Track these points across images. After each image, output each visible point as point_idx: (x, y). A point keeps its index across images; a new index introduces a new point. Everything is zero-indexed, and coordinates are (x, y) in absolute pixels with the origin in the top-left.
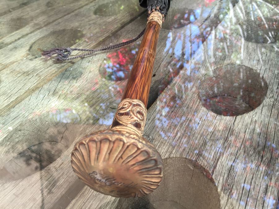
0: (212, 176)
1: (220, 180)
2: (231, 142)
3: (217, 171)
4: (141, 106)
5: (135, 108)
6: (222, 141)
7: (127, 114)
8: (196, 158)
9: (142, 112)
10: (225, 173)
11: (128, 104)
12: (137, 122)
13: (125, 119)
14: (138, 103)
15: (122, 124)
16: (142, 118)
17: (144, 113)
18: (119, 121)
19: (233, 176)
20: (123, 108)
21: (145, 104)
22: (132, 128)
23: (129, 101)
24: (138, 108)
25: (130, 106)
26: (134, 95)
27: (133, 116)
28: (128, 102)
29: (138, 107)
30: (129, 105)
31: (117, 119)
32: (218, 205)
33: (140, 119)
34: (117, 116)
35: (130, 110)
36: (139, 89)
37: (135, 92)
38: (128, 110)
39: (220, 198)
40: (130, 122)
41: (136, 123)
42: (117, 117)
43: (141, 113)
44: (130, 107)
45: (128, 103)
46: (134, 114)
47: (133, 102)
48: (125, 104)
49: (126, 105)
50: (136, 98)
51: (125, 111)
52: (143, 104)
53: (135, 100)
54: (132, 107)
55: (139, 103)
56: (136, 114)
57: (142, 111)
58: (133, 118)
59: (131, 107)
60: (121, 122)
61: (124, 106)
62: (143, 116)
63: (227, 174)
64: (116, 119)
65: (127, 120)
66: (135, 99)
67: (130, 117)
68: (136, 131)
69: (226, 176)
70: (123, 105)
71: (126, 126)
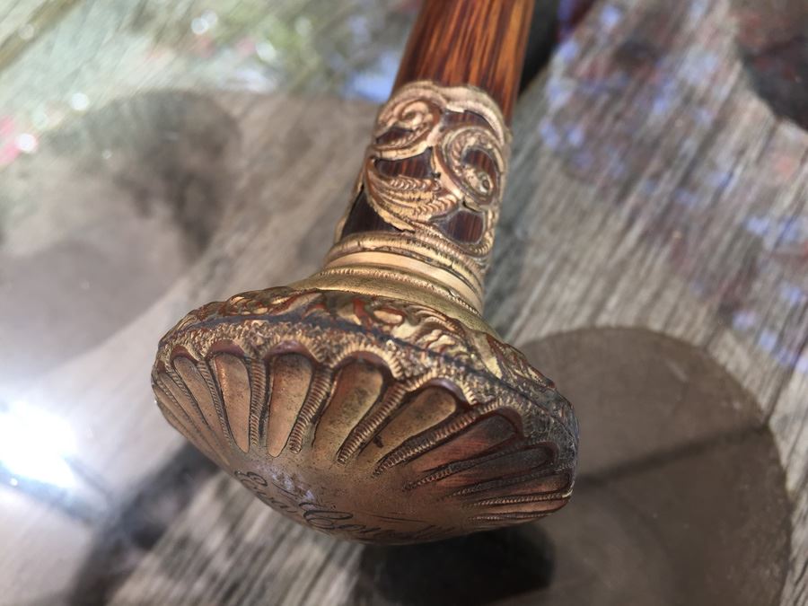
0: (768, 418)
4: (486, 125)
5: (458, 137)
7: (417, 168)
8: (705, 336)
9: (490, 150)
11: (424, 115)
12: (461, 209)
13: (406, 196)
14: (471, 104)
15: (389, 226)
16: (487, 188)
17: (498, 156)
18: (377, 208)
20: (397, 133)
21: (507, 105)
22: (436, 251)
23: (428, 94)
24: (473, 134)
25: (432, 124)
26: (453, 64)
27: (445, 180)
28: (423, 100)
29: (473, 128)
30: (429, 117)
31: (371, 192)
32: (780, 543)
33: (476, 195)
34: (372, 175)
35: (430, 149)
36: (479, 30)
37: (459, 42)
38: (421, 148)
39: (794, 520)
40: (427, 218)
41: (460, 215)
42: (369, 182)
43: (485, 157)
44: (430, 131)
45: (421, 106)
46: (448, 168)
47: (449, 99)
48: (408, 110)
49: (412, 115)
50: (465, 81)
51: (408, 154)
52: (496, 108)
53: (459, 91)
54: (442, 130)
55: (480, 107)
56: (461, 169)
57: (490, 146)
58: (444, 192)
59: (436, 130)
60: (384, 214)
61: (407, 125)
62: (493, 176)
64: (366, 191)
65: (414, 205)
66: (457, 85)
67: (428, 189)
68: (457, 262)
70: (400, 117)
71: (408, 240)
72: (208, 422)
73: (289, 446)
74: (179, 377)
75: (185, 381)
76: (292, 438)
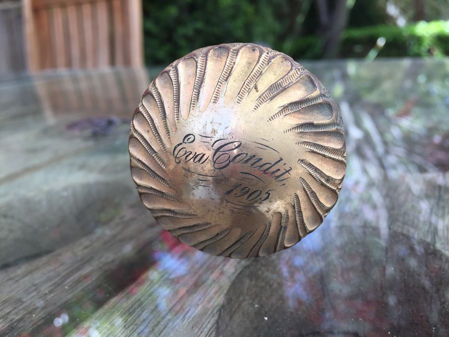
72: (167, 113)
73: (212, 101)
74: (157, 89)
75: (159, 90)
76: (214, 95)
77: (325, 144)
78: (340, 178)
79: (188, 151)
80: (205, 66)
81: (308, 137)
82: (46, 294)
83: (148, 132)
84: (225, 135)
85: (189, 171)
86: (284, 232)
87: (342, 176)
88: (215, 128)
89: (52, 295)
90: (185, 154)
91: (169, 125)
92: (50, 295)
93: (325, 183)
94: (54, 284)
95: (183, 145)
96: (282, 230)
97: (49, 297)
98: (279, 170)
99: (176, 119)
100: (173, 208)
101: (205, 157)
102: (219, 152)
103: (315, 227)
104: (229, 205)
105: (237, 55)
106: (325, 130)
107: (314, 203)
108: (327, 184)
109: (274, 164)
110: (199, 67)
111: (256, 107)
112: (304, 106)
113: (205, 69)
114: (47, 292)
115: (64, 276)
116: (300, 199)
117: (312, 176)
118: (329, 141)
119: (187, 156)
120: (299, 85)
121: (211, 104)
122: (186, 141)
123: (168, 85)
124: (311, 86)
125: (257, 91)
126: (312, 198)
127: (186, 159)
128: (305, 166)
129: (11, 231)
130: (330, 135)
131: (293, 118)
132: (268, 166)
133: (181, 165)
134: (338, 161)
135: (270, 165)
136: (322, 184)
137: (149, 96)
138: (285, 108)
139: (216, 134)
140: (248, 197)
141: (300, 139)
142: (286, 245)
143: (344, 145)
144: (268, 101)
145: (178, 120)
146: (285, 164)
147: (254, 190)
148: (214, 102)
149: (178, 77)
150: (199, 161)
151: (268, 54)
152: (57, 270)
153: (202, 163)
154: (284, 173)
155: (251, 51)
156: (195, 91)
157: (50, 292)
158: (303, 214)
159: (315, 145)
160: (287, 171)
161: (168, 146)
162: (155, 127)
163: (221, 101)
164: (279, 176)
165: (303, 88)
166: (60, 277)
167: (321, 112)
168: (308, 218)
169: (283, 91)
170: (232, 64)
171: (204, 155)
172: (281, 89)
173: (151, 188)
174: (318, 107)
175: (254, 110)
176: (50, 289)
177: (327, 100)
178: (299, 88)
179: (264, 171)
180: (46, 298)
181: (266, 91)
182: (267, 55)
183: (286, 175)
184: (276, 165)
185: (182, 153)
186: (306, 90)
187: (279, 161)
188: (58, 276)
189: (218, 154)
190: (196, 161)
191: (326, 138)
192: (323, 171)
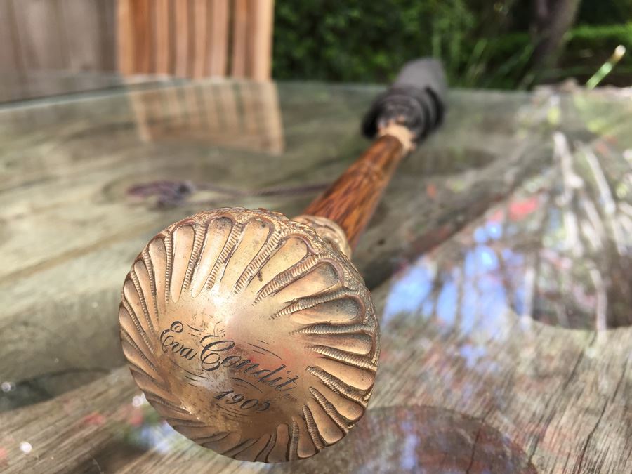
0: (531, 457)
1: (555, 470)
2: (584, 384)
3: (546, 449)
6: (558, 381)
8: (483, 413)
10: (569, 454)
19: (596, 462)
63: (576, 458)
69: (572, 462)
72: (157, 288)
73: (206, 285)
74: (150, 257)
75: (152, 258)
76: (209, 279)
77: (347, 349)
78: (365, 388)
79: (175, 341)
80: (204, 240)
81: (323, 339)
82: (36, 459)
83: (138, 304)
84: (216, 331)
85: (175, 364)
86: (296, 444)
87: (369, 386)
88: (206, 321)
89: (42, 461)
90: (172, 344)
91: (158, 304)
92: (40, 460)
93: (345, 393)
94: (48, 445)
95: (170, 333)
96: (293, 440)
97: (38, 463)
98: (281, 378)
99: (166, 298)
100: (164, 397)
101: (192, 354)
102: (208, 351)
103: (337, 440)
104: (221, 410)
105: (242, 231)
106: (346, 332)
107: (332, 415)
108: (348, 395)
109: (275, 372)
110: (196, 239)
111: (257, 301)
112: (319, 302)
113: (203, 243)
114: (37, 456)
115: (63, 435)
116: (312, 411)
117: (327, 386)
118: (352, 345)
119: (174, 347)
120: (315, 274)
121: (205, 289)
122: (173, 329)
123: (163, 254)
124: (331, 275)
125: (261, 280)
126: (328, 410)
127: (173, 349)
128: (316, 374)
129: (32, 341)
130: (353, 337)
131: (304, 316)
132: (266, 373)
133: (168, 355)
134: (362, 369)
135: (269, 373)
136: (341, 395)
137: (141, 263)
138: (293, 303)
139: (206, 328)
140: (243, 405)
141: (310, 342)
142: (300, 456)
143: (372, 351)
144: (273, 294)
145: (167, 300)
146: (289, 372)
147: (249, 399)
148: (208, 287)
149: (172, 247)
150: (186, 355)
151: (280, 232)
152: (57, 424)
153: (190, 359)
154: (287, 382)
155: (261, 227)
156: (189, 268)
157: (41, 456)
158: (318, 426)
159: (331, 350)
160: (293, 380)
161: (156, 329)
162: (144, 302)
163: (216, 287)
164: (281, 386)
165: (321, 279)
166: (57, 436)
167: (342, 310)
168: (325, 431)
169: (292, 282)
170: (235, 241)
171: (191, 350)
172: (291, 279)
173: (140, 369)
174: (339, 303)
175: (254, 304)
176: (42, 451)
177: (352, 295)
178: (316, 279)
179: (262, 379)
180: (35, 464)
181: (272, 281)
182: (278, 234)
183: (292, 384)
184: (277, 373)
185: (169, 341)
186: (324, 281)
187: (282, 368)
188: (56, 433)
189: (207, 352)
190: (183, 355)
191: (347, 341)
192: (342, 380)
